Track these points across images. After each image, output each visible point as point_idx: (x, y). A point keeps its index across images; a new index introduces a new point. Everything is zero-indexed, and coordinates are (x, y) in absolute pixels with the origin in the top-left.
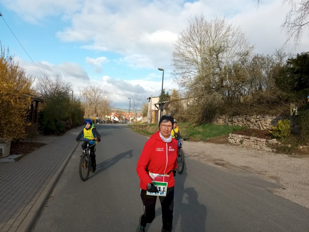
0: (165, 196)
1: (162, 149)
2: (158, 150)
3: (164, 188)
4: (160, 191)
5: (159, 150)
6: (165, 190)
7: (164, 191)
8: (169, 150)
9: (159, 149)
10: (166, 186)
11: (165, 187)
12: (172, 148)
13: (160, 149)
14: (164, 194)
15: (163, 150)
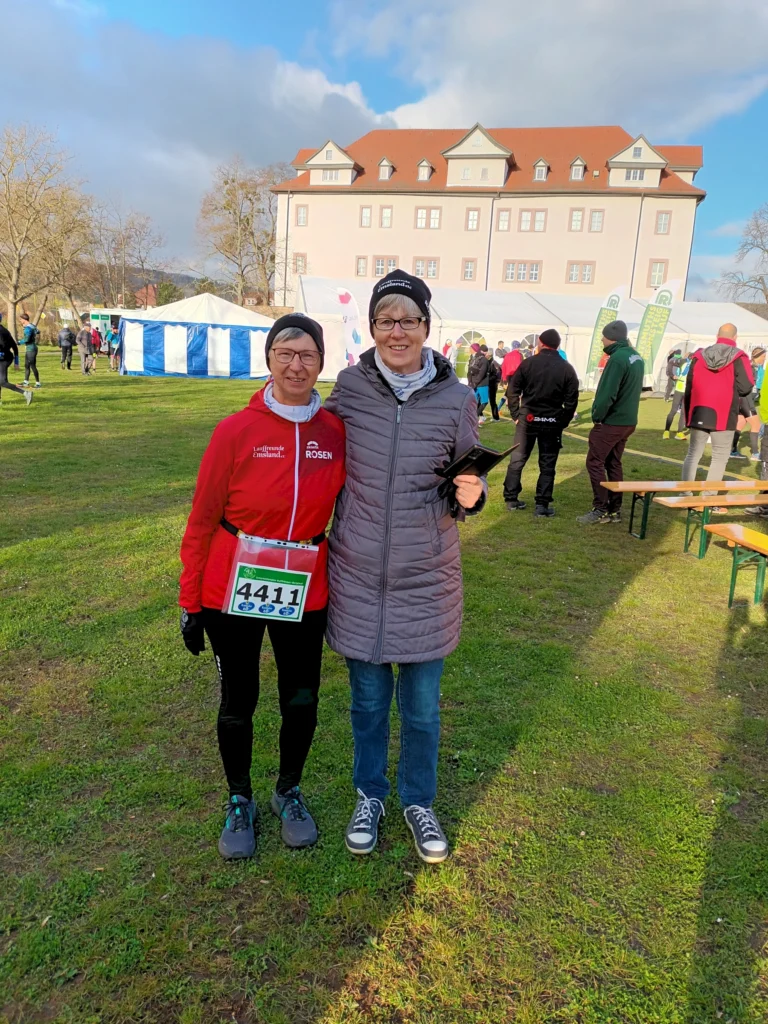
0: (300, 620)
1: (276, 452)
2: (259, 455)
3: (295, 593)
4: (281, 603)
5: (266, 453)
6: (298, 601)
7: (294, 603)
8: (308, 454)
9: (265, 448)
10: (304, 585)
11: (300, 588)
12: (321, 448)
13: (270, 452)
14: (295, 615)
15: (282, 453)
